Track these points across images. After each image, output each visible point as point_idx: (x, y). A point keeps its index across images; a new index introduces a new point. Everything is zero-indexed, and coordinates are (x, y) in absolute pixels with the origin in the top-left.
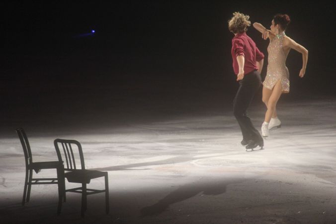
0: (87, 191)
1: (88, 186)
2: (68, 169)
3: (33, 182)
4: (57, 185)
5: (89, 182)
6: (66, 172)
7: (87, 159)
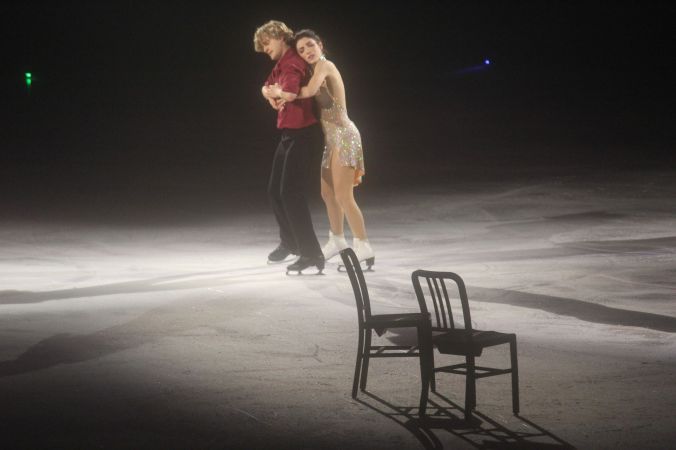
0: (477, 371)
1: (478, 362)
2: (438, 328)
3: (372, 352)
4: (418, 358)
5: (479, 354)
6: (435, 333)
7: (474, 309)
